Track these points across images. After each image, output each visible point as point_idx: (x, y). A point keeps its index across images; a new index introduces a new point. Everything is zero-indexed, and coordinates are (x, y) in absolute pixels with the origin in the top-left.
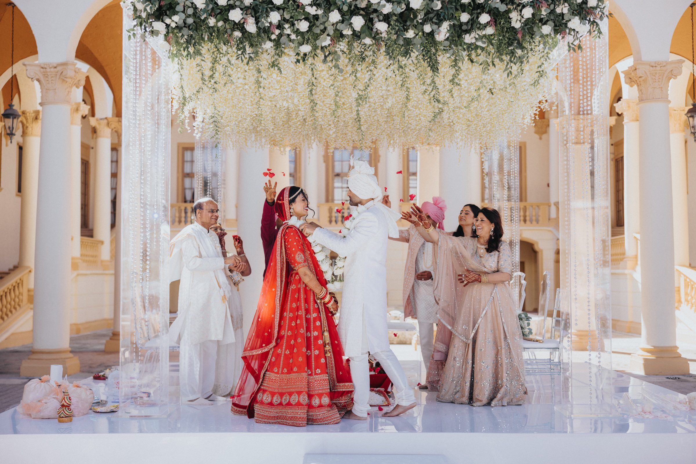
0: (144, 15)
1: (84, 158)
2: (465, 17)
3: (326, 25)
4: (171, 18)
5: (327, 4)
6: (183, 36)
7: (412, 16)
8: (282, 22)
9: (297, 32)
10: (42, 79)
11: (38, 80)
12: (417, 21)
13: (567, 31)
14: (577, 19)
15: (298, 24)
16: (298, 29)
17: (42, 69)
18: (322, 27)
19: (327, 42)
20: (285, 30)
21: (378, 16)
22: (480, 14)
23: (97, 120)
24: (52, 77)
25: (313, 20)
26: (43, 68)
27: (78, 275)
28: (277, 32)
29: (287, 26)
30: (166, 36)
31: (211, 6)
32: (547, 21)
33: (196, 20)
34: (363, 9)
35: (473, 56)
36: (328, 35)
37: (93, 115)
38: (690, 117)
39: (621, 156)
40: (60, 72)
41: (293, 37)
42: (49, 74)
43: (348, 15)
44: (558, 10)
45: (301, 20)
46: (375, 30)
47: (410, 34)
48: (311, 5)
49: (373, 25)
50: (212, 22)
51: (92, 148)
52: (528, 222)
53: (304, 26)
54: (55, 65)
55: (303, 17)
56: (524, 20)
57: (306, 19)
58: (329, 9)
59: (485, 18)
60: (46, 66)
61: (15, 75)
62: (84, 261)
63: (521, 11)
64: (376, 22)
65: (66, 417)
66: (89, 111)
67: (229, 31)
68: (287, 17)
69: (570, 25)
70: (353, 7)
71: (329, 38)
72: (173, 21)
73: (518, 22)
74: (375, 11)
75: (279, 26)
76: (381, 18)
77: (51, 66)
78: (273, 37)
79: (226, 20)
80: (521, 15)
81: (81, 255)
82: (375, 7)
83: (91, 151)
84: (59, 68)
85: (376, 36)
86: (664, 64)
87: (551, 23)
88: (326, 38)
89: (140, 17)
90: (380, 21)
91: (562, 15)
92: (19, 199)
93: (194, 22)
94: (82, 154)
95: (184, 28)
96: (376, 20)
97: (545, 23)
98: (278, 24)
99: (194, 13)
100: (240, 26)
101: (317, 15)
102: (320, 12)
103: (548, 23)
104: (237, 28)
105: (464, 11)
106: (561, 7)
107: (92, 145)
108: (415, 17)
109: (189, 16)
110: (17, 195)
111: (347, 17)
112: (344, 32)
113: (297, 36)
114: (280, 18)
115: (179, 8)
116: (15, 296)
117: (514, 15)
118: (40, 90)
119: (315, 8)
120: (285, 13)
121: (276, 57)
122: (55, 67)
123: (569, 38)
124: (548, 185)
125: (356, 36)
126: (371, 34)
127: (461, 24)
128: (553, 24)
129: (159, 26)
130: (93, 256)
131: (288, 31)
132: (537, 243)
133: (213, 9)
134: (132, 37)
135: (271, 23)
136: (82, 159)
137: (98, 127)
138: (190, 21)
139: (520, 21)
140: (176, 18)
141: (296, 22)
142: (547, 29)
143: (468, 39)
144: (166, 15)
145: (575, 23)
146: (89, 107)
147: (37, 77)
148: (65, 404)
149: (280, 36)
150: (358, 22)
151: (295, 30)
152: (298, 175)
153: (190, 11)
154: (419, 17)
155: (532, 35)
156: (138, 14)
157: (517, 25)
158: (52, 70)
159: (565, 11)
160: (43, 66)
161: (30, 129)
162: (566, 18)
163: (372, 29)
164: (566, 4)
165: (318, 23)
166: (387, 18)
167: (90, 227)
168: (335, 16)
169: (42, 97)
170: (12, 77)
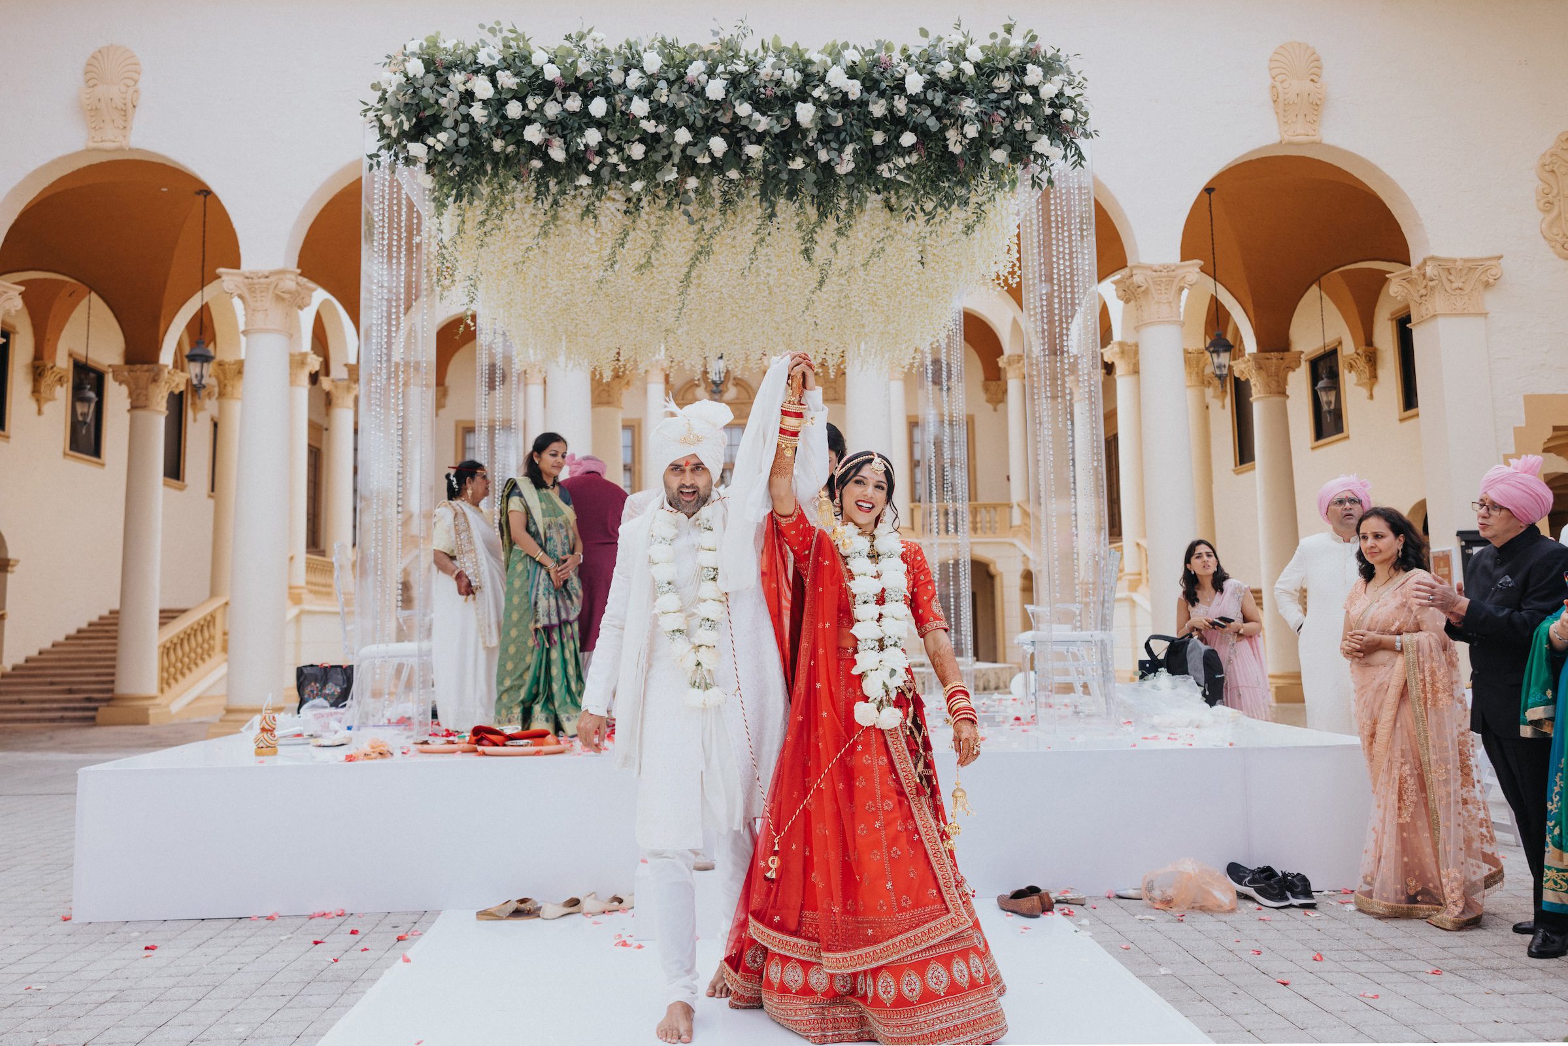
0: (394, 133)
1: (313, 443)
2: (878, 138)
3: (672, 148)
4: (435, 138)
5: (671, 116)
6: (454, 165)
7: (799, 136)
8: (606, 145)
9: (628, 161)
10: (247, 295)
11: (240, 297)
12: (807, 143)
13: (1032, 157)
14: (1045, 138)
15: (630, 148)
16: (629, 156)
17: (246, 280)
18: (665, 152)
19: (672, 175)
20: (609, 158)
21: (748, 137)
22: (902, 132)
23: (333, 381)
24: (262, 292)
25: (651, 141)
26: (247, 278)
27: (302, 612)
28: (598, 160)
29: (611, 151)
30: (429, 167)
31: (495, 121)
32: (1001, 143)
33: (473, 141)
34: (726, 126)
35: (893, 200)
36: (673, 165)
37: (327, 374)
38: (1213, 352)
39: (1114, 432)
40: (274, 285)
41: (622, 168)
42: (257, 286)
43: (703, 134)
44: (1018, 127)
45: (633, 142)
46: (744, 157)
47: (798, 164)
48: (648, 118)
49: (741, 150)
50: (498, 145)
51: (327, 429)
52: (979, 531)
53: (637, 151)
54: (267, 274)
55: (637, 136)
56: (967, 141)
57: (641, 140)
58: (675, 123)
59: (908, 139)
60: (252, 276)
61: (207, 303)
62: (311, 591)
63: (962, 128)
64: (744, 145)
65: (268, 747)
66: (321, 365)
67: (523, 159)
68: (612, 137)
69: (1037, 148)
70: (710, 122)
71: (675, 169)
72: (439, 141)
73: (958, 144)
74: (745, 128)
75: (601, 151)
76: (754, 139)
77: (260, 275)
78: (592, 167)
79: (520, 142)
80: (962, 134)
81: (308, 583)
82: (744, 122)
83: (325, 433)
84: (272, 279)
85: (745, 165)
86: (1173, 268)
87: (1005, 146)
88: (671, 170)
89: (388, 136)
90: (751, 143)
91: (1024, 132)
92: (211, 502)
93: (470, 144)
94: (310, 438)
95: (456, 154)
96: (745, 141)
97: (998, 147)
98: (597, 149)
99: (470, 131)
100: (540, 151)
101: (656, 134)
102: (662, 129)
103: (1003, 145)
104: (537, 155)
105: (877, 129)
106: (1021, 122)
107: (325, 426)
108: (805, 137)
109: (462, 135)
110: (210, 496)
111: (702, 137)
112: (699, 160)
113: (628, 167)
114: (600, 139)
115: (448, 123)
116: (204, 641)
117: (952, 135)
118: (244, 313)
119: (653, 122)
120: (609, 132)
121: (593, 199)
122: (267, 277)
123: (1035, 168)
124: (1008, 479)
125: (717, 166)
126: (739, 164)
127: (875, 148)
128: (1009, 149)
129: (417, 149)
130: (325, 586)
131: (614, 159)
132: (995, 563)
133: (499, 125)
134: (375, 167)
135: (586, 146)
136: (310, 446)
137: (334, 391)
138: (464, 142)
139: (961, 143)
140: (443, 136)
141: (626, 146)
142: (999, 156)
143: (884, 170)
144: (429, 134)
145: (1043, 144)
146: (321, 359)
147: (239, 292)
148: (267, 727)
149: (601, 166)
150: (718, 145)
151: (626, 157)
152: (637, 466)
153: (464, 128)
154: (810, 138)
155: (978, 164)
156: (386, 132)
157: (956, 149)
158: (262, 280)
159: (1028, 127)
160: (247, 275)
161: (229, 389)
162: (1029, 137)
163: (740, 156)
164: (1029, 119)
165: (659, 147)
166: (759, 138)
167: (322, 548)
168: (683, 136)
169: (246, 323)
170: (202, 307)
